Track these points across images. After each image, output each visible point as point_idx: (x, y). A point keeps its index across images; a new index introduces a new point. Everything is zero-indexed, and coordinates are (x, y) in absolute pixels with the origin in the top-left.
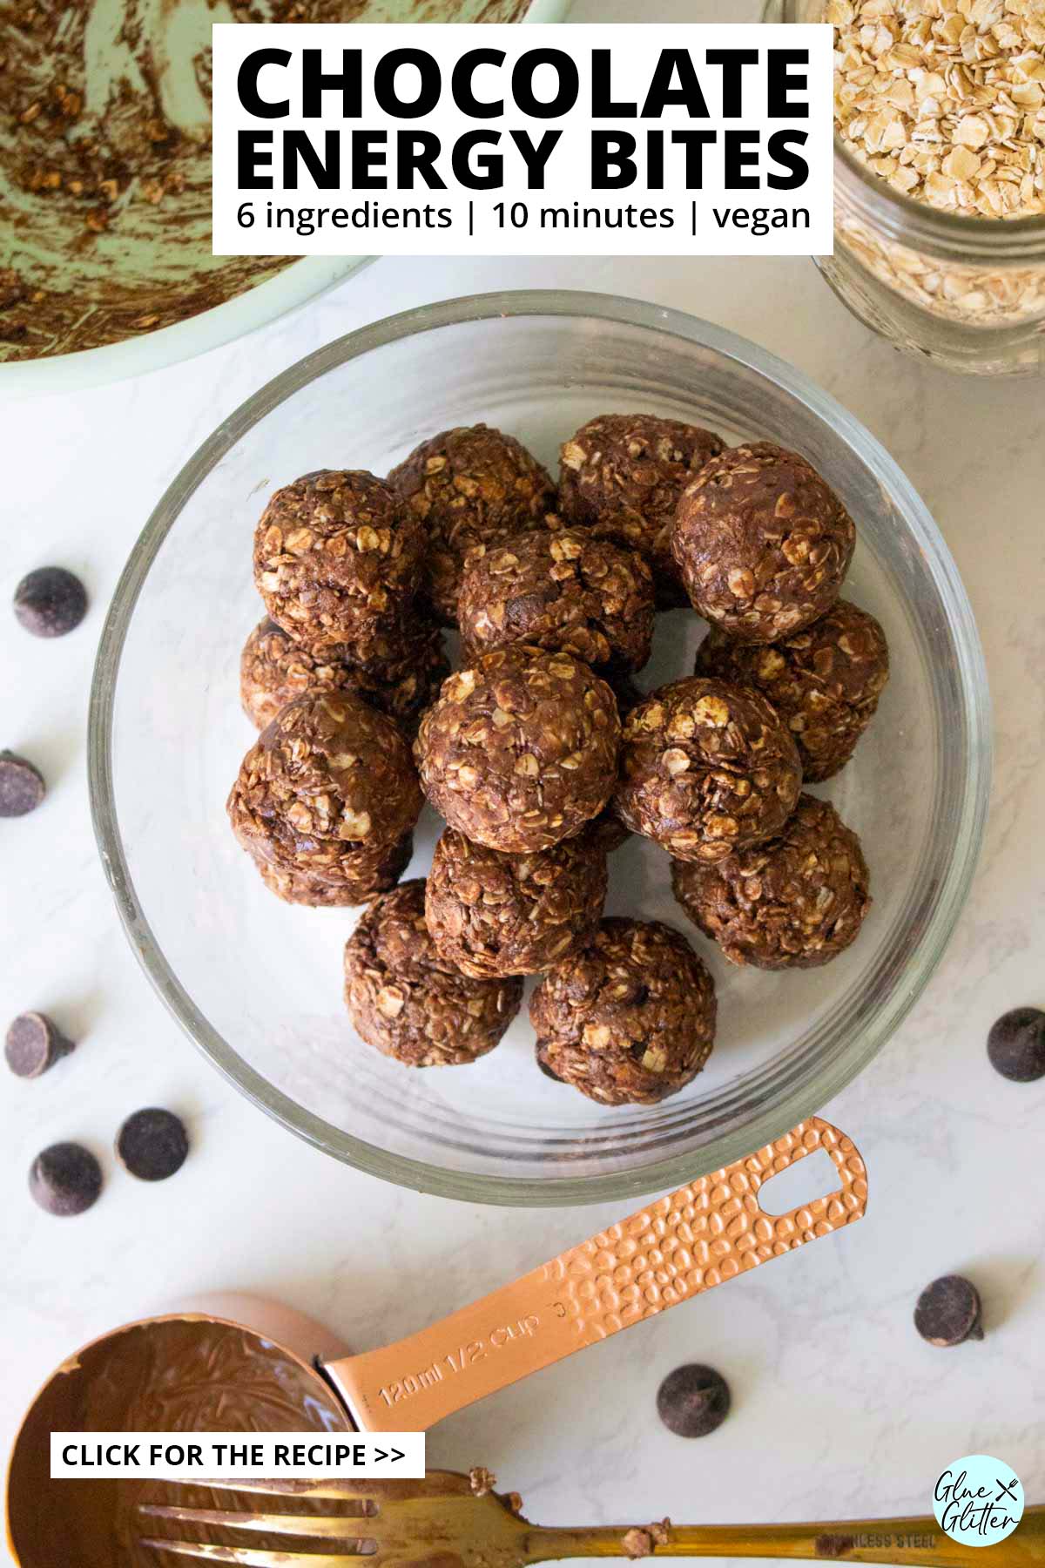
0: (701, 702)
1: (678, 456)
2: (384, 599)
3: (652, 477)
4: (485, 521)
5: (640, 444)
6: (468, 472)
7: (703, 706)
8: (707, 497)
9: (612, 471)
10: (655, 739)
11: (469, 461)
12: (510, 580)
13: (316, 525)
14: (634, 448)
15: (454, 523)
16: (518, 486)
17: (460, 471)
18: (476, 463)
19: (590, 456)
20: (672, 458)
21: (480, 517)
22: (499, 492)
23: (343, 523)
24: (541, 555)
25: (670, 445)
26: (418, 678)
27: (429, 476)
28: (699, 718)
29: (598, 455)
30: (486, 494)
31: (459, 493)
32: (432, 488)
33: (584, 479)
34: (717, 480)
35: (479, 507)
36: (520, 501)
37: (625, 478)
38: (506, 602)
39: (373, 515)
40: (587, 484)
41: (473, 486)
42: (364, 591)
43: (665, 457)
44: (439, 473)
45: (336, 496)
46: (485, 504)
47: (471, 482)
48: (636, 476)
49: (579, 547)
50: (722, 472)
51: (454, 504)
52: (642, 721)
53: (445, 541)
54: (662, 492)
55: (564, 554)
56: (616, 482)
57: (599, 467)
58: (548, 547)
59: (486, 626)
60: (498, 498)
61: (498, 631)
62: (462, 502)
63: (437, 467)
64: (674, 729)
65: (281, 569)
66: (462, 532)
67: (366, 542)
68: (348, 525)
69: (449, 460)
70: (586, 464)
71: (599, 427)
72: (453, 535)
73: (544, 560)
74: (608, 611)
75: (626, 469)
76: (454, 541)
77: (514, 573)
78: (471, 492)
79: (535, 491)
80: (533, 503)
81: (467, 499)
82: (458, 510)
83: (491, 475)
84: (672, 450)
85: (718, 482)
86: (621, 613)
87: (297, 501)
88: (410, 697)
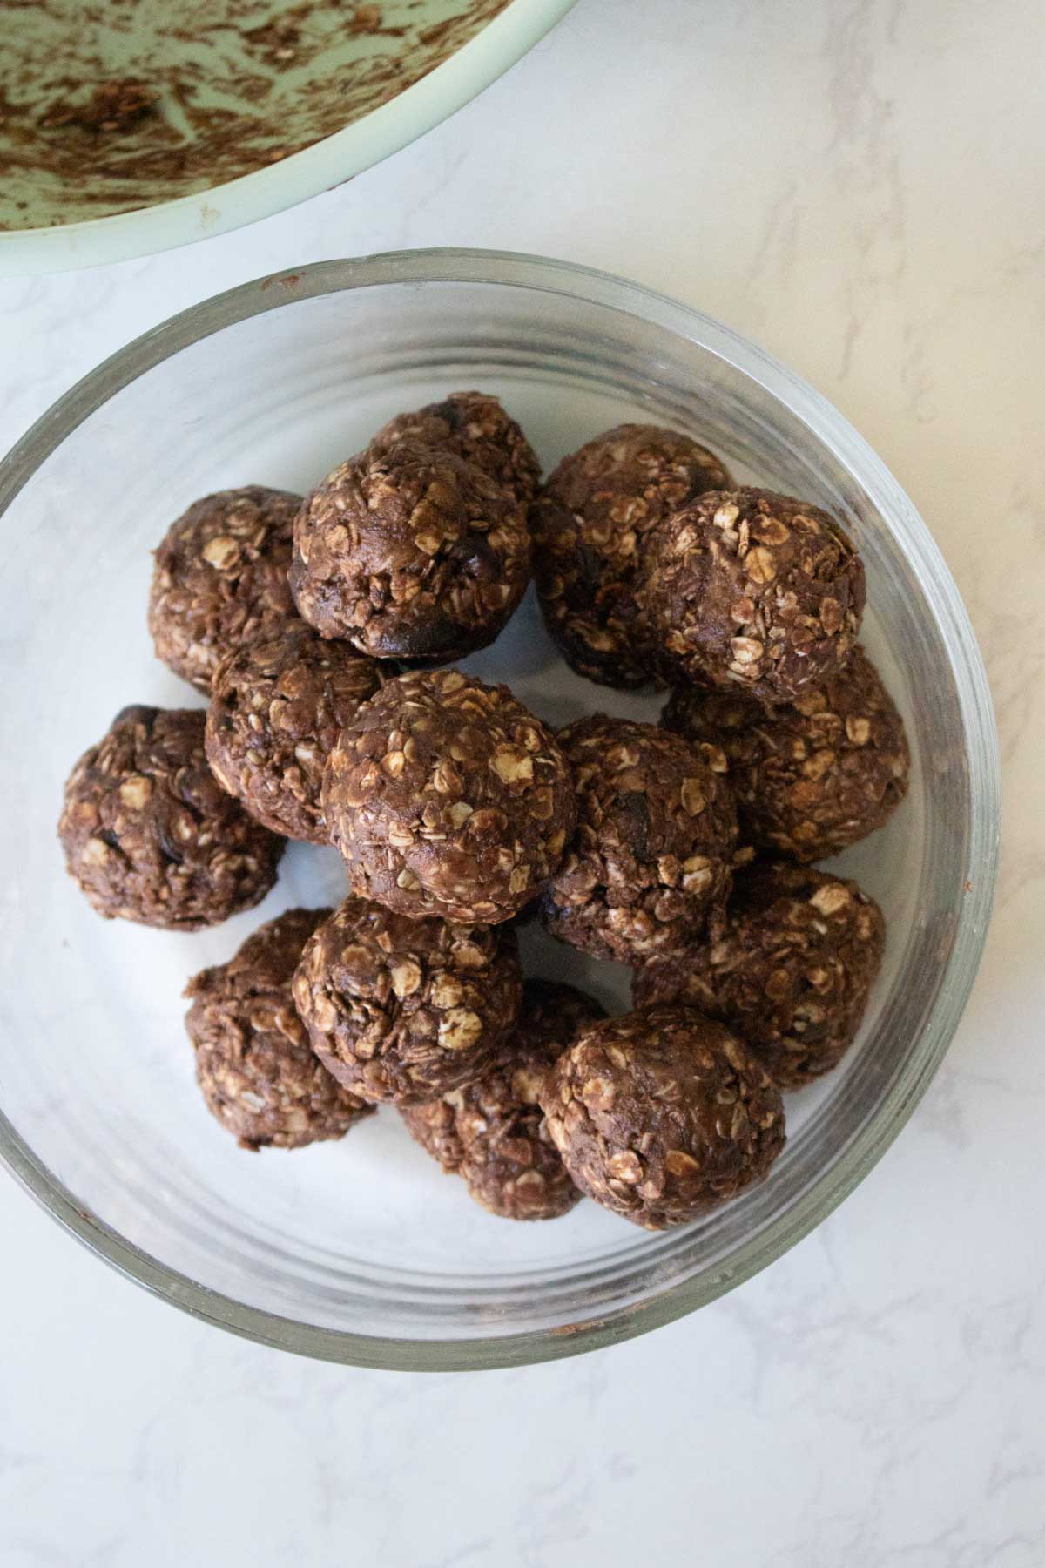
0: (474, 1018)
1: (799, 1026)
2: (678, 650)
3: (777, 991)
4: (768, 778)
5: (824, 985)
6: (835, 770)
7: (468, 1021)
8: (711, 1071)
9: (798, 945)
10: (439, 956)
11: (850, 774)
12: (670, 805)
13: (775, 593)
14: (819, 977)
15: (777, 741)
16: (807, 824)
17: (839, 758)
18: (845, 782)
19: (824, 920)
20: (798, 1018)
21: (773, 773)
22: (799, 802)
23: (772, 624)
24: (695, 844)
25: (815, 1018)
26: (610, 654)
27: (844, 721)
28: (454, 1016)
29: (822, 929)
30: (801, 787)
31: (812, 752)
32: (827, 721)
33: (797, 907)
34: (734, 1085)
35: (787, 775)
36: (787, 823)
37: (783, 960)
38: (644, 794)
39: (777, 661)
40: (790, 908)
41: (814, 773)
42: (687, 631)
43: (800, 1011)
44: (845, 733)
45: (809, 621)
46: (789, 782)
47: (821, 772)
48: (782, 974)
49: (698, 891)
50: (744, 1091)
51: (800, 745)
52: (465, 942)
53: (758, 723)
54: (755, 999)
55: (691, 872)
56: (778, 948)
57: (806, 930)
58: (704, 854)
59: (621, 761)
60: (793, 799)
61: (612, 777)
62: (799, 755)
63: (854, 731)
64: (446, 982)
65: (734, 536)
66: (762, 747)
67: (743, 647)
68: (767, 630)
69: (859, 748)
70: (815, 913)
71: (865, 933)
72: (763, 735)
73: (688, 847)
74: (613, 913)
75: (791, 964)
76: (753, 733)
77: (679, 808)
78: (808, 768)
79: (798, 842)
80: (783, 836)
81: (802, 762)
82: (789, 748)
83: (825, 797)
84: (807, 1020)
85: (729, 1086)
86: (607, 927)
87: (816, 570)
88: (587, 639)
